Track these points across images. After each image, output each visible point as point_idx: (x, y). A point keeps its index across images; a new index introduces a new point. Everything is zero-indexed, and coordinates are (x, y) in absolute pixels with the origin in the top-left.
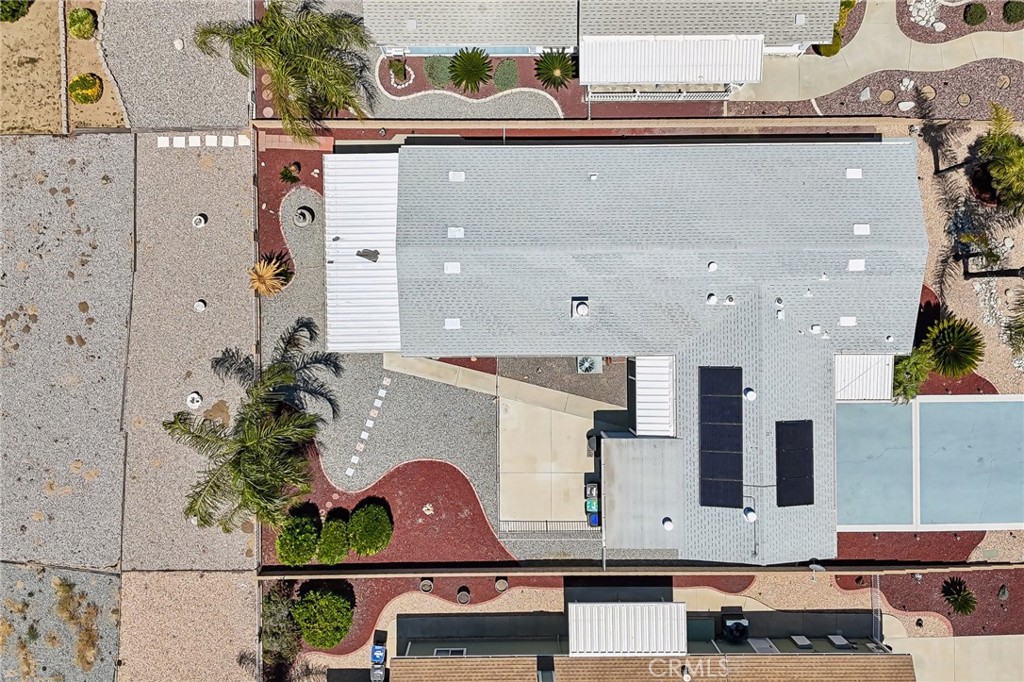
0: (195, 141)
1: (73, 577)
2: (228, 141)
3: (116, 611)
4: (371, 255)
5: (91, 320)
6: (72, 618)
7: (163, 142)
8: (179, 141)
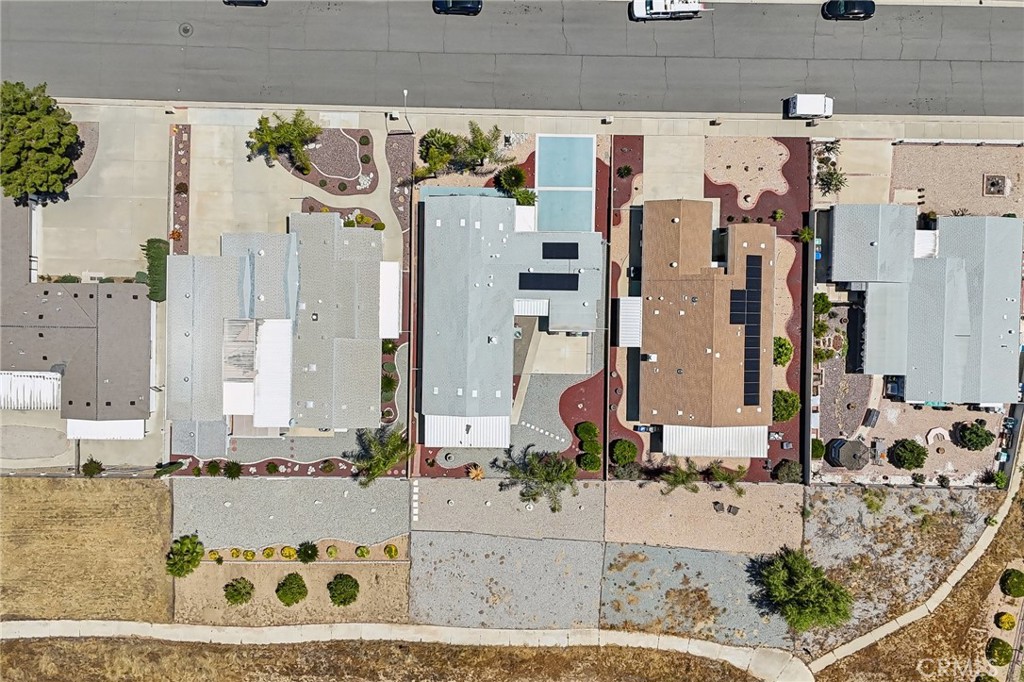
0: (415, 504)
1: (607, 565)
2: (416, 490)
3: (622, 544)
4: (468, 428)
5: (493, 553)
6: (625, 566)
7: (415, 518)
8: (415, 511)
